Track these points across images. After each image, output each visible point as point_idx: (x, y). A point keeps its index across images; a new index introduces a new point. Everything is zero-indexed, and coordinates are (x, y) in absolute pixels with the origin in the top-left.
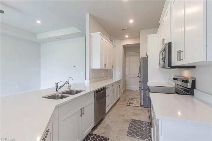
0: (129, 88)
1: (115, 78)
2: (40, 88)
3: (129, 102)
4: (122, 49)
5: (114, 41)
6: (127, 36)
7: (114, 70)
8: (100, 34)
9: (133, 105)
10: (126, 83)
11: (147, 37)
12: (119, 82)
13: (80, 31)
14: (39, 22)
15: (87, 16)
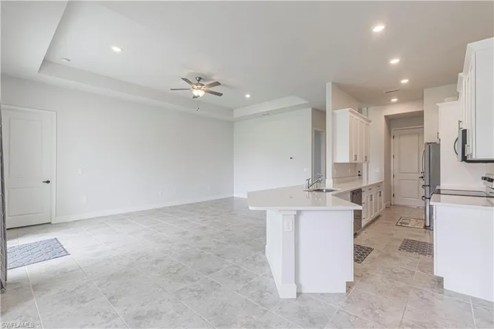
0: (398, 201)
1: (368, 179)
2: (233, 192)
3: (400, 221)
4: (382, 123)
5: (366, 109)
6: (394, 100)
7: (365, 165)
8: (350, 111)
9: (409, 225)
10: (392, 190)
11: (438, 107)
12: (378, 185)
13: (307, 102)
14: (248, 96)
15: (329, 86)
